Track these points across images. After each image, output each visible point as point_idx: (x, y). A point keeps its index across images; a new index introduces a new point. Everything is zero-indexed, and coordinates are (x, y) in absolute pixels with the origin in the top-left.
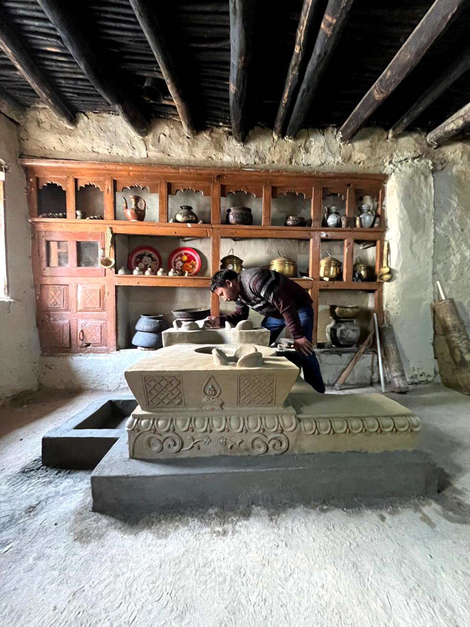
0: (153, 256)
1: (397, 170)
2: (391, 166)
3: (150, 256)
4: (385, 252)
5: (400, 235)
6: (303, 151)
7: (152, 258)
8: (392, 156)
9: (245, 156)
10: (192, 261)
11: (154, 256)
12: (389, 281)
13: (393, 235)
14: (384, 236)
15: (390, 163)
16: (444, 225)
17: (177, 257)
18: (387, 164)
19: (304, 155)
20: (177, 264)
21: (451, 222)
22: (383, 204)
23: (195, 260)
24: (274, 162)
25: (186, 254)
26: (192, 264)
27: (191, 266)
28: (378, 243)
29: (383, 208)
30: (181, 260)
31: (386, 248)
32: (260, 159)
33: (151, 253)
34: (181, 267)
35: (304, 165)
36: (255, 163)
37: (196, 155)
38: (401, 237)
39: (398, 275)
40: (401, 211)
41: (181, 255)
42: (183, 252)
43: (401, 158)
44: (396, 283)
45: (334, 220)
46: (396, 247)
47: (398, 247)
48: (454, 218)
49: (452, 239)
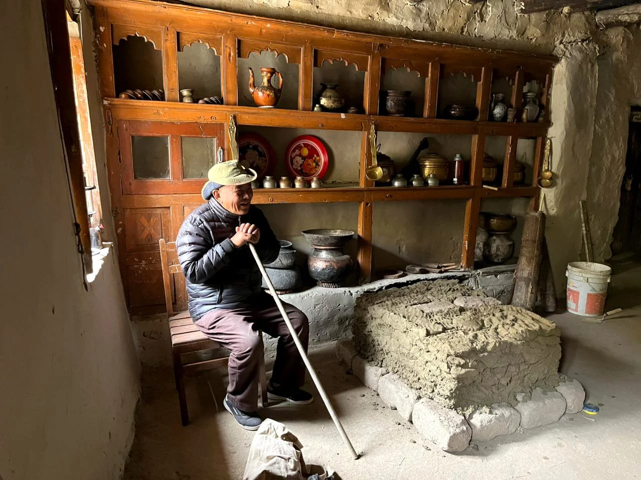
0: (259, 148)
1: (568, 54)
2: (562, 46)
3: (255, 148)
4: (547, 152)
5: (565, 133)
6: (478, 19)
7: (259, 151)
8: (563, 36)
9: (414, 20)
10: (315, 156)
11: (262, 148)
12: (548, 187)
13: (557, 133)
14: (546, 132)
15: (561, 43)
16: (602, 122)
17: (294, 151)
18: (557, 43)
19: (478, 24)
20: (294, 161)
21: (607, 120)
22: (549, 92)
23: (318, 155)
24: (444, 30)
25: (306, 145)
26: (314, 161)
27: (315, 164)
28: (540, 140)
29: (549, 97)
30: (300, 155)
31: (548, 147)
32: (430, 24)
33: (256, 143)
34: (301, 166)
35: (475, 36)
36: (424, 30)
37: (354, 11)
38: (566, 136)
39: (559, 181)
40: (569, 106)
41: (299, 148)
42: (302, 142)
43: (572, 39)
44: (555, 190)
45: (501, 111)
46: (560, 148)
47: (562, 147)
48: (610, 114)
49: (606, 138)
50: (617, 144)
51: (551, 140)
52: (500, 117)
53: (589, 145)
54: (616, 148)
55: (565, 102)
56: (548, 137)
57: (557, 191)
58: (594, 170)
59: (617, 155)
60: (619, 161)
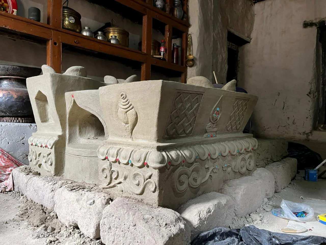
4: (189, 43)
5: (199, 31)
12: (191, 66)
13: (194, 31)
14: (188, 31)
16: (216, 32)
21: (218, 32)
22: (188, 4)
28: (184, 35)
29: (188, 7)
31: (189, 40)
38: (200, 33)
39: (198, 62)
40: (200, 13)
44: (196, 68)
45: (161, 3)
46: (197, 41)
47: (198, 40)
48: (220, 29)
49: (219, 44)
50: (224, 50)
51: (191, 36)
52: (161, 8)
53: (212, 44)
54: (223, 52)
55: (198, 11)
56: (189, 33)
57: (197, 70)
58: (214, 61)
59: (224, 56)
60: (225, 59)
